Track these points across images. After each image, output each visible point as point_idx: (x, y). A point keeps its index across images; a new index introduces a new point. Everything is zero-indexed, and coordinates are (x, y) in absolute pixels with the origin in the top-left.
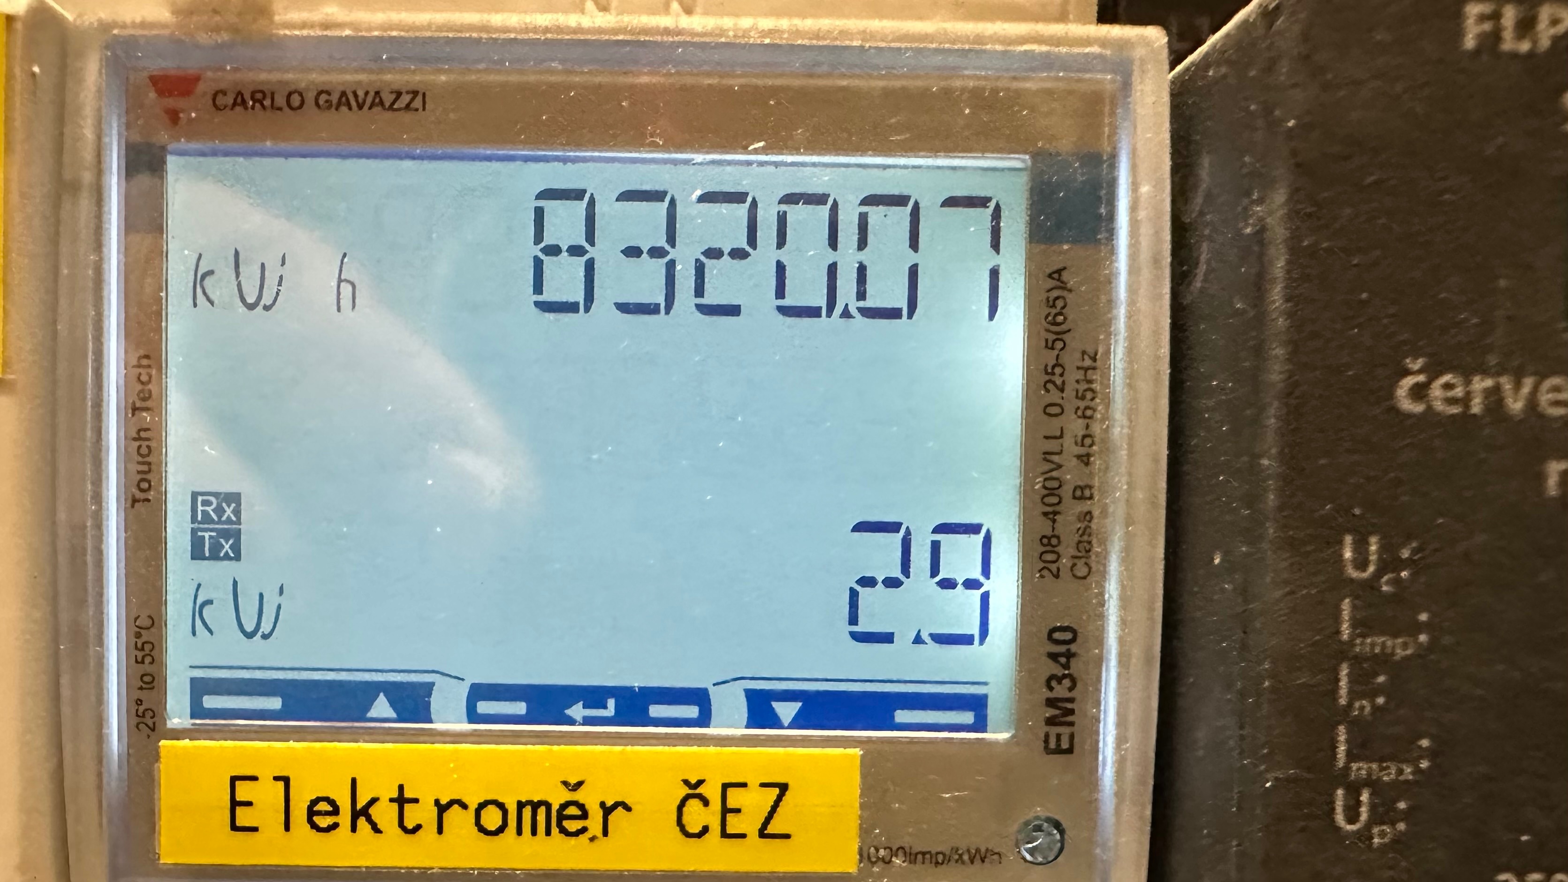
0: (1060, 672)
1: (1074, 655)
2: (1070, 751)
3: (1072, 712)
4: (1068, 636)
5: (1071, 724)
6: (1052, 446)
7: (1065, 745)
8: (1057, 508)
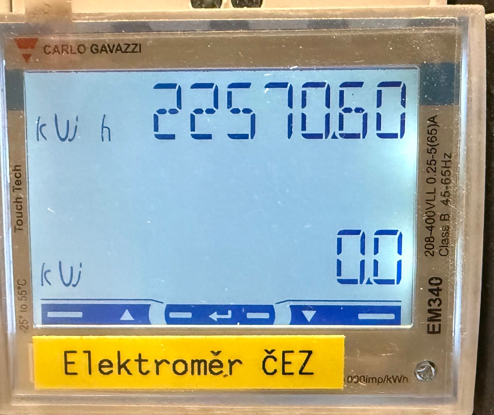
0: (434, 297)
1: (441, 290)
2: (439, 332)
3: (440, 315)
4: (438, 281)
5: (440, 320)
6: (431, 197)
7: (437, 329)
8: (433, 225)
